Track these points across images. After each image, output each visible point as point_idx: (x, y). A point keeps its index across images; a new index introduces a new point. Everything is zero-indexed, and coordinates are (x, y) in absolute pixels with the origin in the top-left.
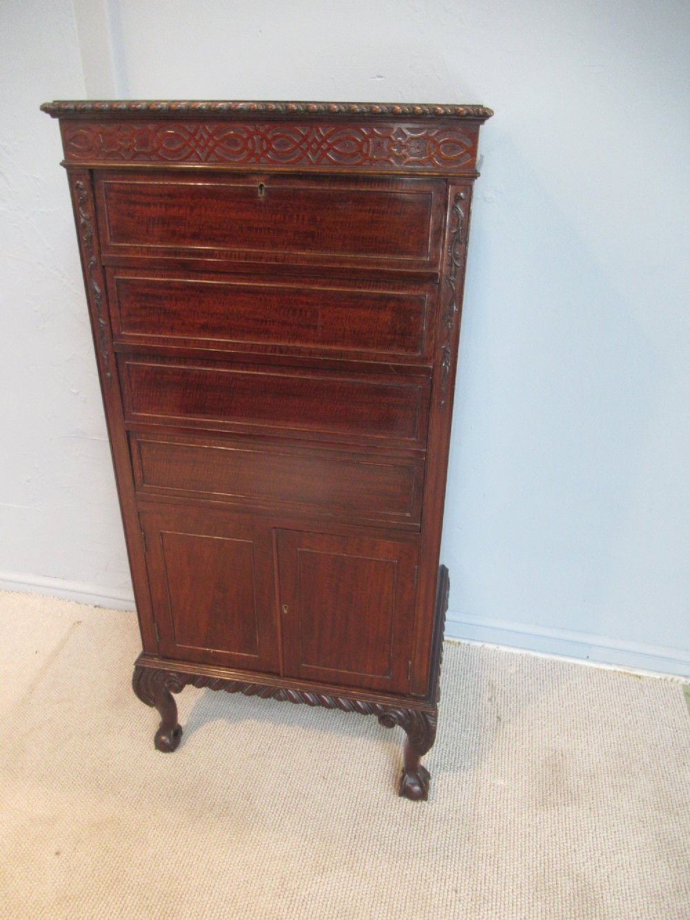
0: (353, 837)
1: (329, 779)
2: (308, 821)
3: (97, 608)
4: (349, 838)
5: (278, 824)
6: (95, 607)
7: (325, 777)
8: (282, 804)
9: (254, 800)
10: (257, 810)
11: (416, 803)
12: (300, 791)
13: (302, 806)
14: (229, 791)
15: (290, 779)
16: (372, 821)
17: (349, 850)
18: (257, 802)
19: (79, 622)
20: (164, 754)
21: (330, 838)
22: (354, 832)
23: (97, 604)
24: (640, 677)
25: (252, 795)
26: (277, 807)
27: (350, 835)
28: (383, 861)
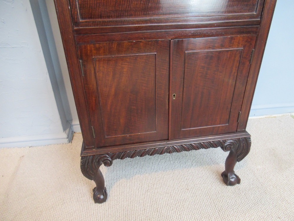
0: (219, 211)
1: (190, 189)
2: (193, 212)
3: (30, 148)
4: (217, 212)
5: (180, 218)
6: (30, 147)
7: (188, 189)
8: (175, 208)
9: (161, 211)
10: (165, 215)
11: (234, 186)
12: (180, 199)
13: (186, 205)
14: (145, 211)
15: (172, 195)
16: (222, 201)
17: (221, 218)
18: (163, 211)
19: (23, 156)
20: (101, 204)
21: (209, 216)
22: (217, 209)
23: (30, 145)
24: (275, 117)
25: (158, 209)
26: (174, 210)
27: (216, 211)
28: (240, 217)
